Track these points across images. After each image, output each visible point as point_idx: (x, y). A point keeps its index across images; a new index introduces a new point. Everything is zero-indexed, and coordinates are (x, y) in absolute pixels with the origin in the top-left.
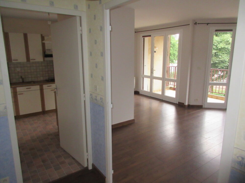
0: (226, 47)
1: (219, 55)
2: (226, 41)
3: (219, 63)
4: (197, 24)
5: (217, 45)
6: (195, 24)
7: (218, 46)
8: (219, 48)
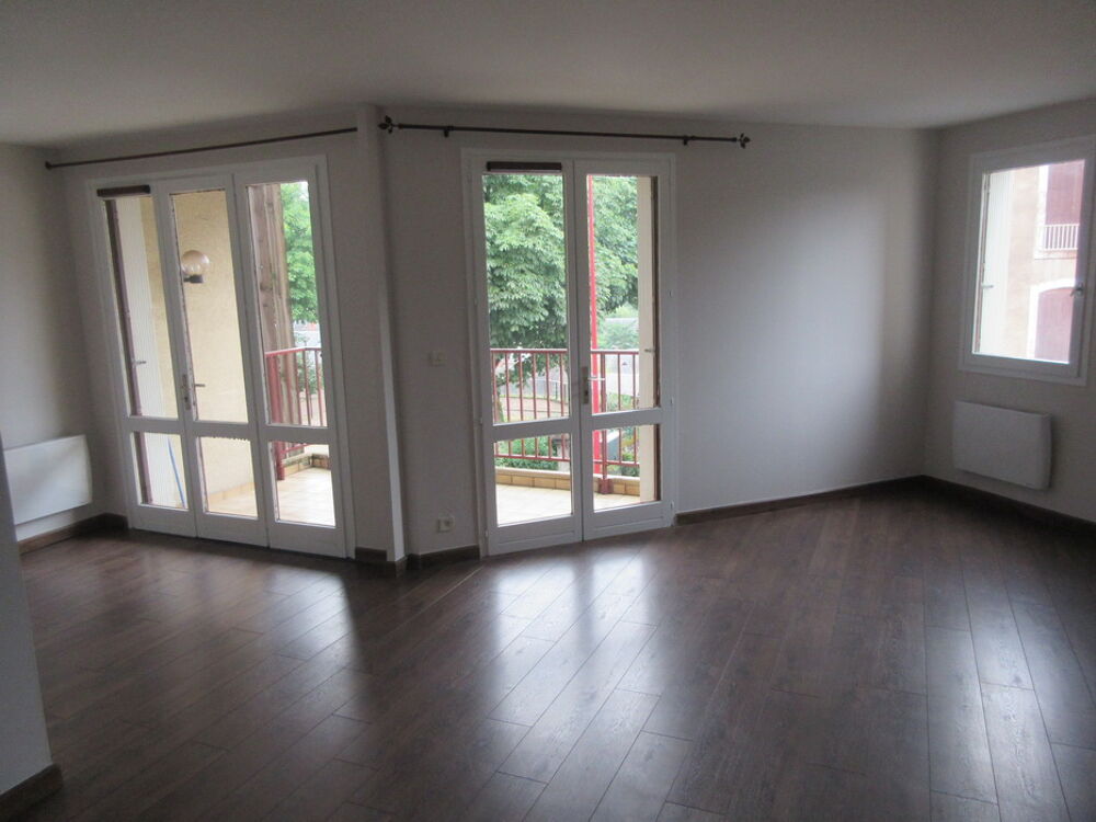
0: (529, 243)
1: (508, 279)
2: (523, 220)
3: (512, 312)
4: (395, 129)
5: (495, 236)
6: (383, 126)
7: (497, 242)
8: (501, 250)
